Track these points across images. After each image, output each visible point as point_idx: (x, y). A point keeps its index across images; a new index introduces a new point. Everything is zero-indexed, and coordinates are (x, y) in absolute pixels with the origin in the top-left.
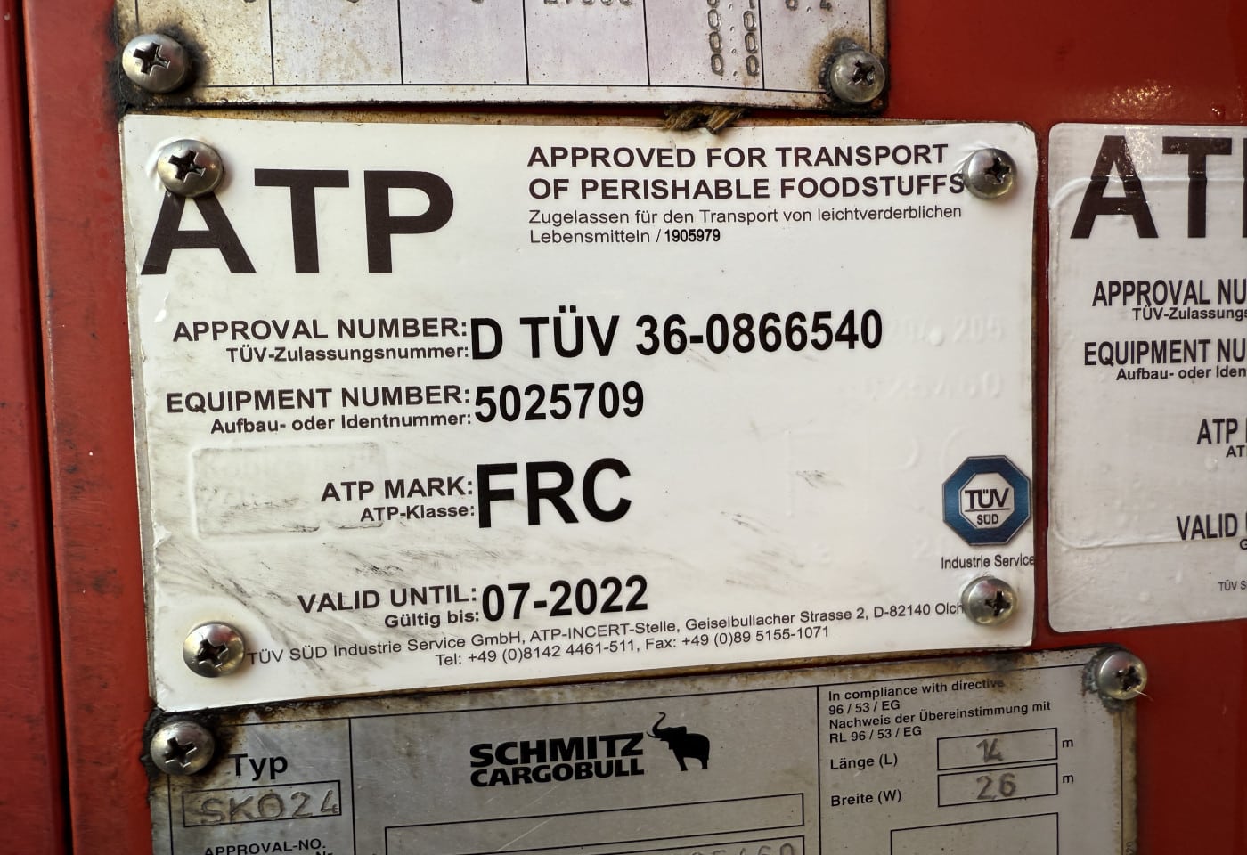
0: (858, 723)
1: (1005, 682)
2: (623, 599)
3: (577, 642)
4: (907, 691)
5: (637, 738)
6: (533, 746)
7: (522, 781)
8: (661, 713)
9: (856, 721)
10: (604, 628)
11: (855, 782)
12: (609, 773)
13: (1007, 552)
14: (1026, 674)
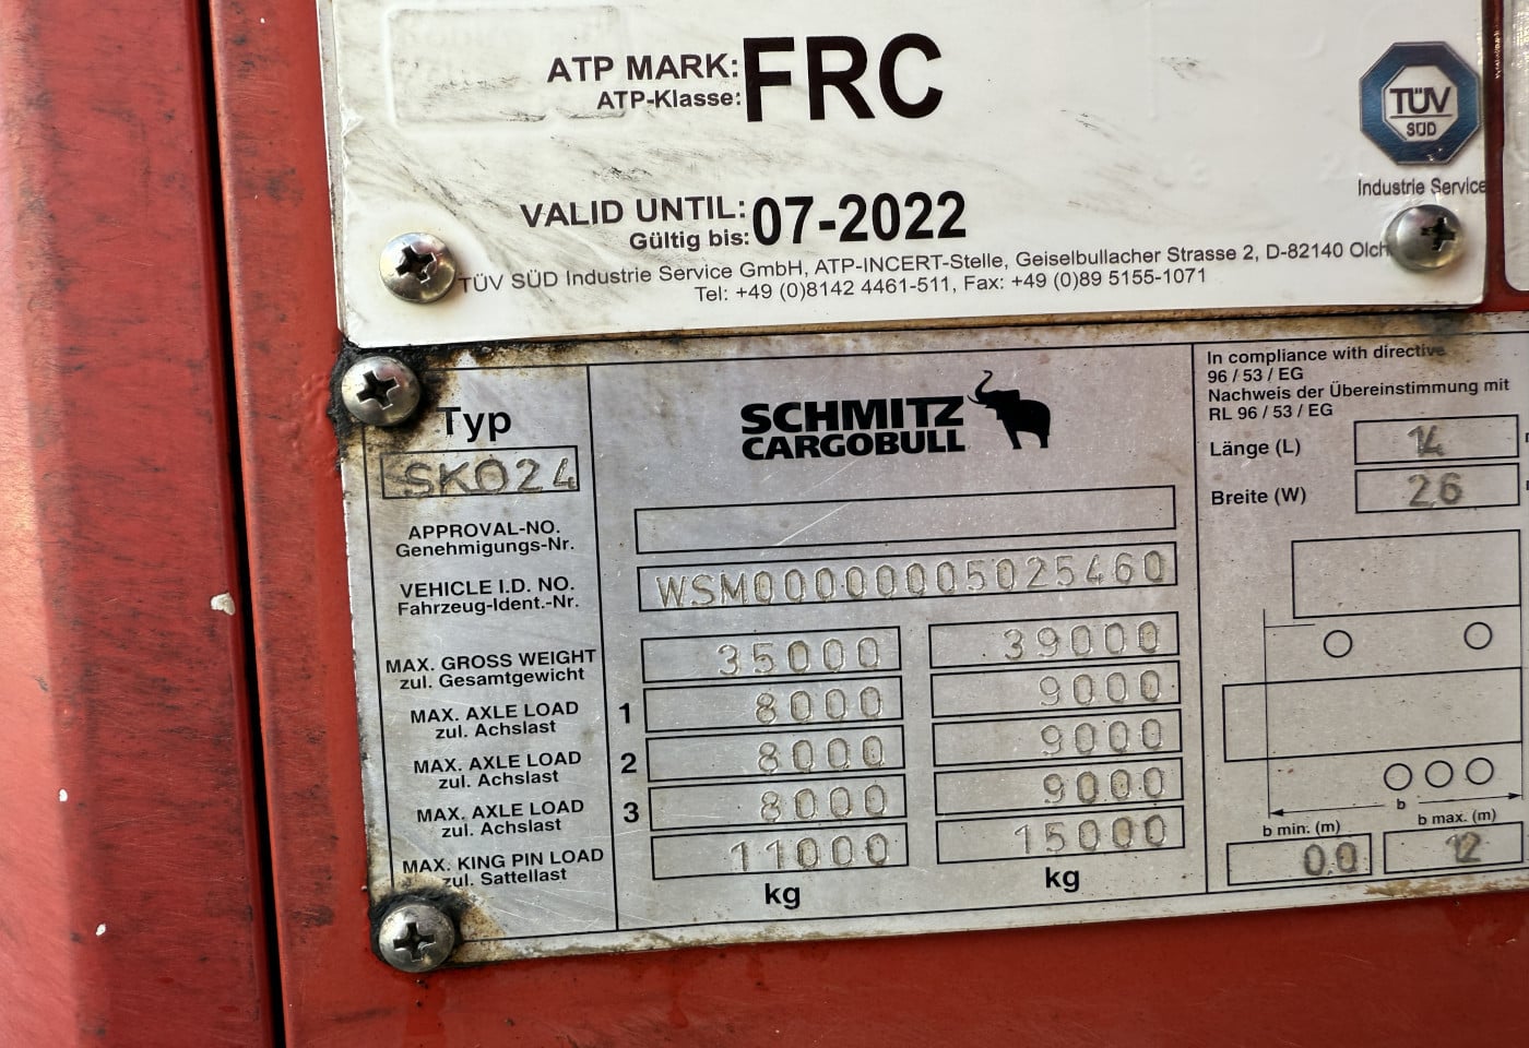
0: (1247, 395)
1: (1446, 349)
2: (934, 223)
3: (875, 276)
4: (1313, 356)
5: (955, 402)
6: (821, 408)
7: (807, 453)
8: (986, 372)
9: (1244, 393)
10: (910, 260)
11: (1245, 474)
12: (919, 449)
13: (1449, 174)
14: (1476, 339)
